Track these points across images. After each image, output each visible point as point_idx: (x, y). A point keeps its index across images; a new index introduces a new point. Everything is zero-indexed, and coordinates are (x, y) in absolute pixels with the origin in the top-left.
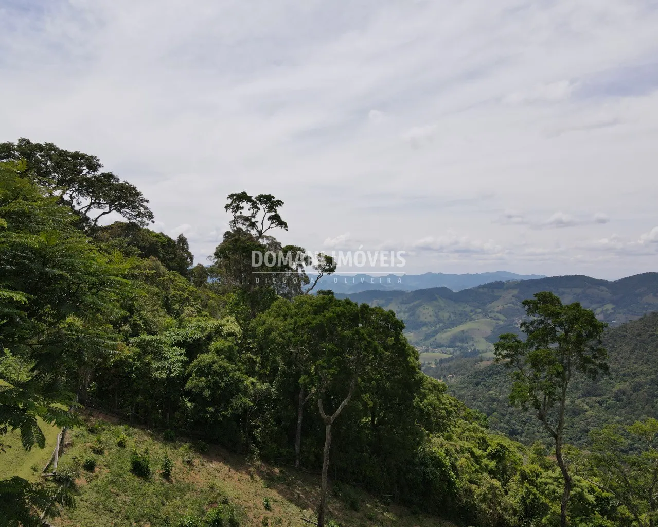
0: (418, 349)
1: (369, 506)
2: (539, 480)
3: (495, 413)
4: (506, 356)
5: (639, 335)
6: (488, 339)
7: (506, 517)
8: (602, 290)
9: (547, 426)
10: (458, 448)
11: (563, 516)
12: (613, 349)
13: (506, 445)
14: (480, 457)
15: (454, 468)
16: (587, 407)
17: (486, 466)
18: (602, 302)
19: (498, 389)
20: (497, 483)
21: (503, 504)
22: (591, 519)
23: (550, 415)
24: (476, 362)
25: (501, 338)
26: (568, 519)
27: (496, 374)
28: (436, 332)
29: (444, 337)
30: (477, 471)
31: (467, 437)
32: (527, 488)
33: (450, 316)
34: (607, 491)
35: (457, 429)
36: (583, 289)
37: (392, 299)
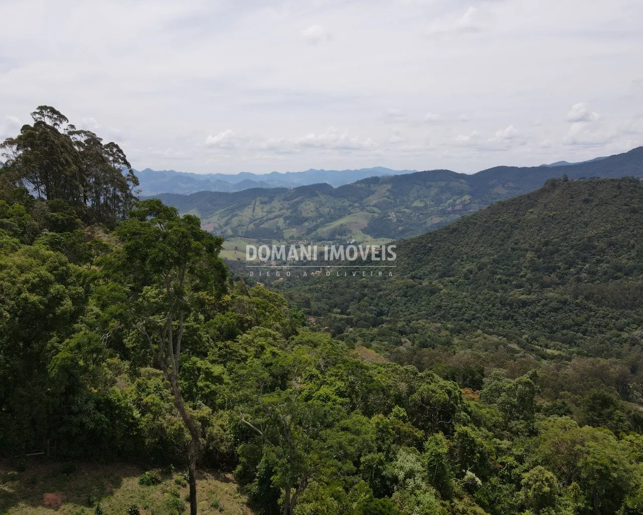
0: (300, 243)
3: (366, 298)
5: (486, 222)
6: (364, 231)
8: (462, 183)
12: (466, 235)
16: (442, 286)
18: (461, 193)
28: (317, 227)
29: (325, 231)
33: (330, 211)
36: (446, 182)
37: (275, 196)
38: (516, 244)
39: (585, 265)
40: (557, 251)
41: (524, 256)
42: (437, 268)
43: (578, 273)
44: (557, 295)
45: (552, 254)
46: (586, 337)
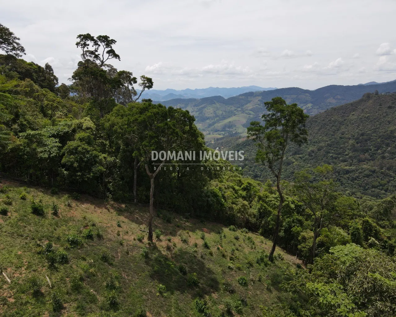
0: (204, 133)
1: (177, 220)
2: (268, 199)
3: (247, 167)
4: (254, 135)
5: (323, 120)
6: (244, 126)
7: (250, 219)
8: (307, 96)
9: (273, 172)
10: (226, 186)
11: (278, 216)
12: (310, 129)
13: (252, 183)
14: (238, 190)
15: (224, 197)
16: (294, 160)
17: (241, 194)
18: (306, 102)
19: (249, 154)
20: (246, 203)
21: (249, 213)
22: (292, 216)
23: (275, 166)
24: (237, 139)
25: (251, 125)
26: (281, 217)
27: (248, 145)
28: (214, 123)
29: (219, 125)
30: (236, 197)
31: (231, 180)
32: (261, 204)
33: (223, 113)
34: (301, 202)
35: (226, 176)
36: (296, 95)
37: (189, 104)
38: (343, 134)
39: (387, 148)
40: (370, 139)
41: (347, 142)
42: (291, 149)
43: (383, 153)
44: (369, 167)
45: (366, 141)
46: (387, 193)
